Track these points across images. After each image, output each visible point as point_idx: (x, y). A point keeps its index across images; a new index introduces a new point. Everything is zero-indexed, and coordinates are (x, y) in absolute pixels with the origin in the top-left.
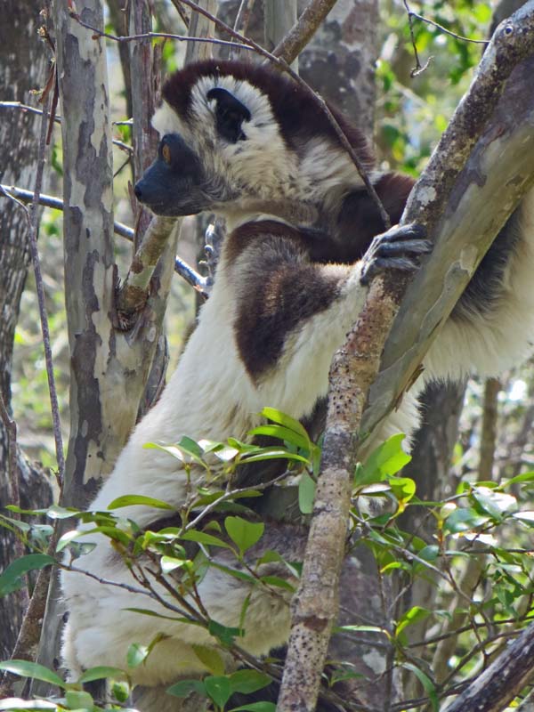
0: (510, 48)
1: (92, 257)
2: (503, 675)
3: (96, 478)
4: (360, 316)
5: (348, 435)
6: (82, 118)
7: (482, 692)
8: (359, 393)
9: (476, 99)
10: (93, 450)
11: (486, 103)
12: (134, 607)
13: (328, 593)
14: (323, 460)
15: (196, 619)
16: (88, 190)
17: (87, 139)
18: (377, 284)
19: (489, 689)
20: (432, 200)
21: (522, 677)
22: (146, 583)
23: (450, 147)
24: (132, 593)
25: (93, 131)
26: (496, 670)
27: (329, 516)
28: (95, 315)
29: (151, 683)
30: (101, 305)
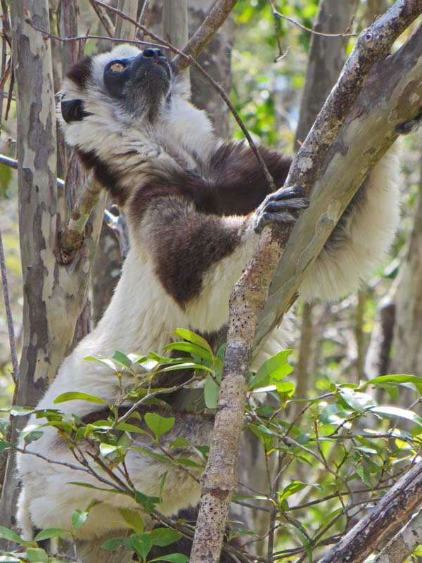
0: (370, 50)
1: (41, 207)
2: (365, 533)
3: (44, 378)
4: (253, 257)
5: (244, 349)
6: (33, 100)
7: (349, 547)
8: (252, 317)
9: (343, 90)
10: (41, 356)
11: (351, 92)
12: (75, 481)
13: (229, 470)
14: (225, 368)
15: (125, 490)
16: (37, 156)
17: (36, 116)
18: (267, 232)
19: (354, 544)
20: (309, 168)
21: (379, 535)
22: (85, 463)
23: (323, 127)
24: (74, 470)
25: (41, 110)
26: (359, 530)
27: (229, 411)
28: (43, 252)
29: (89, 538)
30: (47, 245)
